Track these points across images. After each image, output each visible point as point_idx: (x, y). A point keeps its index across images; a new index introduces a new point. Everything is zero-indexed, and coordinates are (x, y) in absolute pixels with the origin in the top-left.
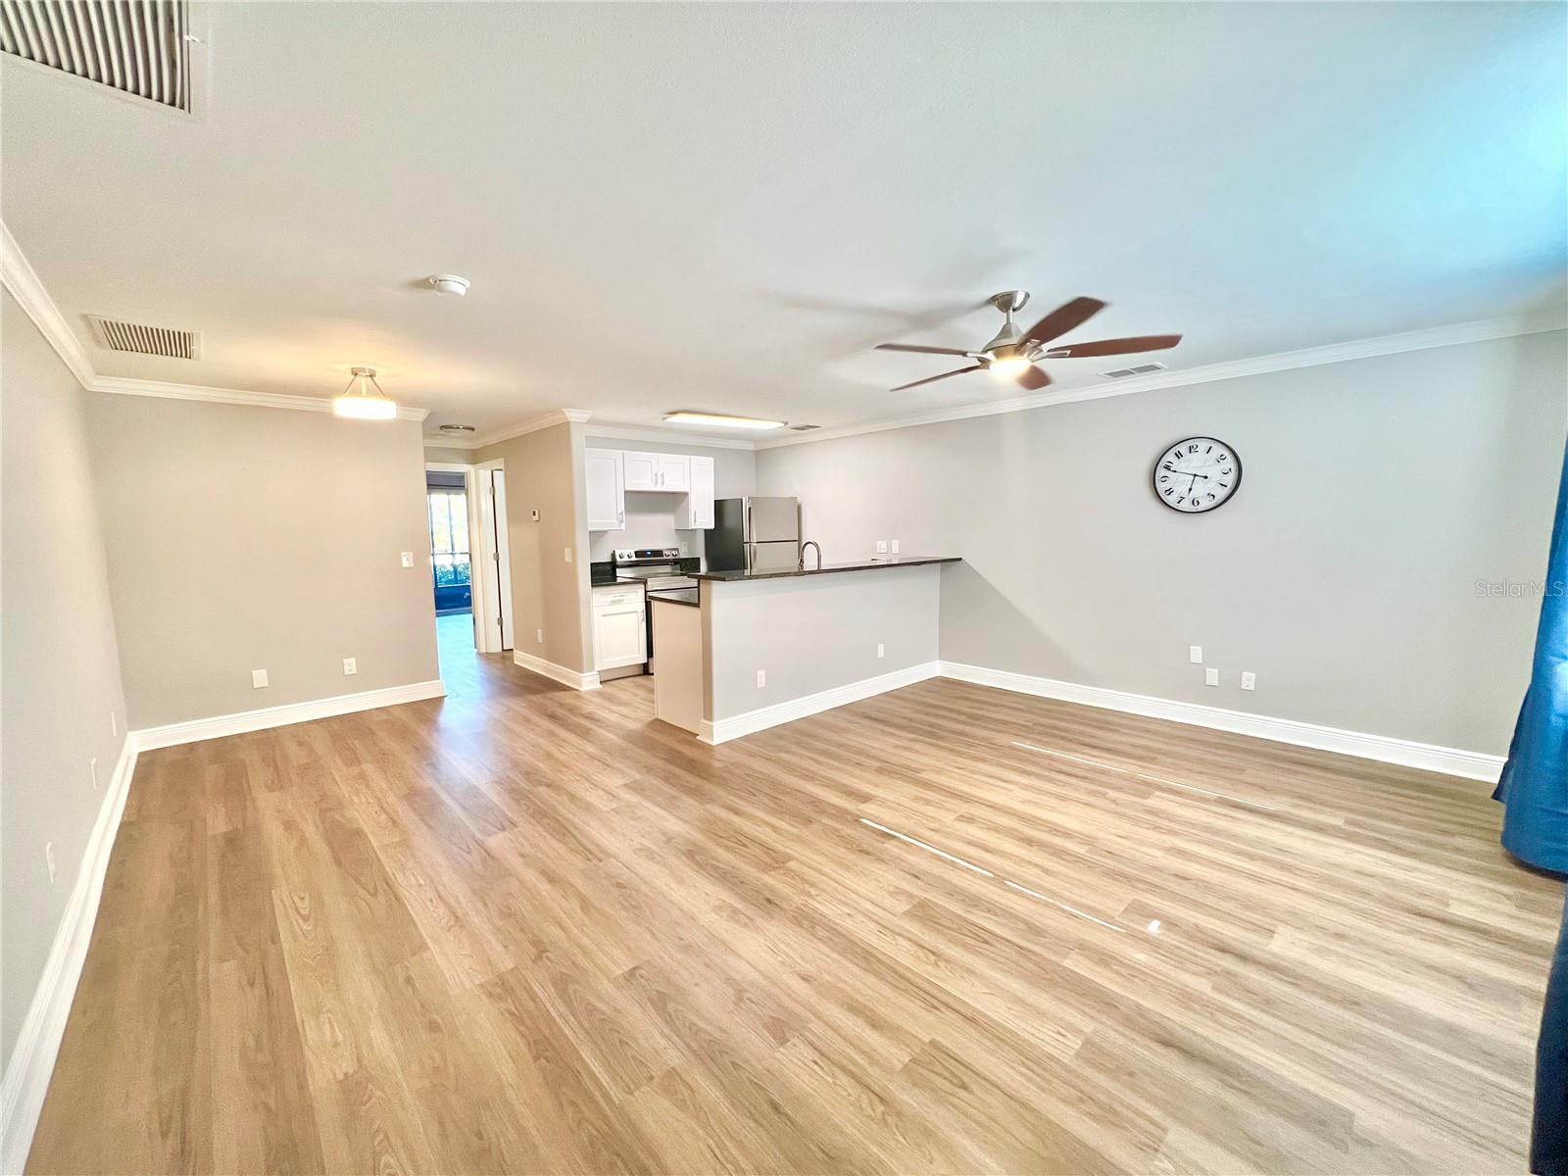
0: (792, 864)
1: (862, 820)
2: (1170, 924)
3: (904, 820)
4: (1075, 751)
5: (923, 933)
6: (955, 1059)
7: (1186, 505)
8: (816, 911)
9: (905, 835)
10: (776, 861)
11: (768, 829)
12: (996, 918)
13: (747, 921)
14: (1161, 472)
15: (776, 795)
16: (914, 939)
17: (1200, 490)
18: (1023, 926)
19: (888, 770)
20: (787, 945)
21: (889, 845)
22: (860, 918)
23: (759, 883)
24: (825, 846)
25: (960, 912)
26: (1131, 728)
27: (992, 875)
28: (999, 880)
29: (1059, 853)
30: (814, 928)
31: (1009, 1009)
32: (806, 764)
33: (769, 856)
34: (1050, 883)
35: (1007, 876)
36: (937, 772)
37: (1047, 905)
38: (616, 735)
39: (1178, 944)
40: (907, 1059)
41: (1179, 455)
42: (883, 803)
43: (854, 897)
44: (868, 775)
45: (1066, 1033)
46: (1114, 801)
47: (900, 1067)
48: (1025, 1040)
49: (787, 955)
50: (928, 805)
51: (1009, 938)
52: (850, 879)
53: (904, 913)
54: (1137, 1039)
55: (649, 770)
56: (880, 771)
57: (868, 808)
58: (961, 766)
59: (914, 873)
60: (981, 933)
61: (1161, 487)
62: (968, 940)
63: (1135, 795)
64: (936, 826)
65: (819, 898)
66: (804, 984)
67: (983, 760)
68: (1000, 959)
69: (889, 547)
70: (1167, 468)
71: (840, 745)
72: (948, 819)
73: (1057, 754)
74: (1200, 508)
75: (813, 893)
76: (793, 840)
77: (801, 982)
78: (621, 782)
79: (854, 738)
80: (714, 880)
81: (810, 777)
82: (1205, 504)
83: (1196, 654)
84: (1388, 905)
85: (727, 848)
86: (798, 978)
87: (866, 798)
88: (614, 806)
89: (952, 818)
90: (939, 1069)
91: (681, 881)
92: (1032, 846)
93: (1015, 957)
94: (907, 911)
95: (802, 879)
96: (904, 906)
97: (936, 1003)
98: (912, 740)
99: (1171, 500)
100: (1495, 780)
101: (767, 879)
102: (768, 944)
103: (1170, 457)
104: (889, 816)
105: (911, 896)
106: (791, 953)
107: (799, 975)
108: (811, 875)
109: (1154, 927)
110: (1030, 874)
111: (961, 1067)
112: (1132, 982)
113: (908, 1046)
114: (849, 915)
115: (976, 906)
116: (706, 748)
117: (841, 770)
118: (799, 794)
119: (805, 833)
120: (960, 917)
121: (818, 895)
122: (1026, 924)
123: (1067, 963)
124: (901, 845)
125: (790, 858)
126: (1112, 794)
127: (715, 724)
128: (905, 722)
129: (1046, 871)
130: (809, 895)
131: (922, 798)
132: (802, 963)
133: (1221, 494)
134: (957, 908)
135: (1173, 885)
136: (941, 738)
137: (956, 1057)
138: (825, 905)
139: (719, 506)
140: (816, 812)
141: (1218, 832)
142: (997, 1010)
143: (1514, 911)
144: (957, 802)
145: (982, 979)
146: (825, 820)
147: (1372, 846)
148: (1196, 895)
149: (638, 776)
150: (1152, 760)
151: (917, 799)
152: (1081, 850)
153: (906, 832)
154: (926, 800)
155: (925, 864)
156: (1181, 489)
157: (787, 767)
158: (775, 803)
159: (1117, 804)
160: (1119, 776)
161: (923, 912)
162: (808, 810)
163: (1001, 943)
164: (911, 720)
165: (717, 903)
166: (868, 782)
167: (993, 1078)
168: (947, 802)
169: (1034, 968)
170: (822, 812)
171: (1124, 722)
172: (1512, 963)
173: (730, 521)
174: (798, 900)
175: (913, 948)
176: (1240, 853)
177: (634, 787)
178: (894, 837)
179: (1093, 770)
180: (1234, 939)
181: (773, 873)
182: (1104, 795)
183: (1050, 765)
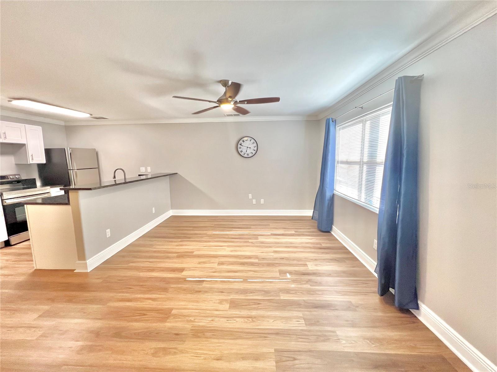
0: (174, 312)
1: (187, 279)
2: (290, 273)
3: (202, 273)
4: (231, 231)
5: (241, 312)
6: (285, 351)
7: (246, 156)
8: (199, 326)
9: (206, 278)
10: (165, 314)
11: (150, 301)
12: (255, 294)
13: (175, 351)
14: (239, 146)
15: (141, 284)
16: (240, 316)
17: (249, 151)
18: (264, 293)
19: (181, 256)
20: (200, 349)
21: (205, 285)
22: (217, 319)
23: (166, 329)
24: (182, 296)
25: (244, 298)
26: (238, 220)
27: (242, 280)
28: (245, 280)
29: (252, 264)
30: (204, 334)
31: (282, 322)
32: (147, 265)
33: (162, 313)
34: (258, 274)
35: (247, 278)
36: (199, 250)
37: (262, 282)
38: (10, 289)
39: (296, 278)
40: (275, 363)
41: (243, 141)
42: (189, 269)
43: (208, 312)
44: (175, 260)
45: (299, 320)
46: (252, 243)
47: (275, 368)
48: (294, 330)
49: (204, 354)
50: (205, 264)
51: (263, 298)
52: (203, 306)
53: (229, 308)
54: (312, 310)
55: (52, 300)
56: (178, 257)
57: (185, 273)
58: (205, 246)
59: (220, 291)
60: (255, 301)
61: (240, 150)
62: (254, 306)
63: (255, 239)
64: (214, 270)
65: (196, 320)
66: (220, 362)
67: (209, 242)
68: (267, 307)
69: (146, 169)
70: (241, 145)
71: (155, 252)
72: (216, 265)
73: (228, 233)
74: (249, 156)
75: (192, 319)
76: (165, 301)
77: (218, 362)
78: (35, 316)
79: (158, 247)
80: (141, 341)
81: (152, 270)
82: (250, 155)
83: (250, 196)
84: (315, 249)
85: (136, 321)
86: (216, 361)
87: (182, 270)
88: (40, 333)
89: (217, 265)
90: (284, 359)
91: (123, 352)
92: (244, 265)
93: (269, 304)
94: (229, 307)
95: (184, 316)
96: (227, 306)
97: (266, 335)
98: (181, 241)
99: (242, 154)
100: (312, 215)
101: (168, 325)
102: (192, 355)
103: (241, 142)
104: (197, 273)
105: (226, 300)
106: (205, 352)
107: (215, 360)
108: (185, 312)
109: (288, 276)
110: (251, 274)
111: (288, 353)
112: (297, 294)
113: (271, 358)
114: (212, 320)
115: (247, 293)
116: (86, 275)
117: (161, 262)
118: (152, 279)
119: (169, 295)
120: (245, 299)
121: (195, 319)
122: (264, 291)
123: (282, 298)
124: (209, 283)
125: (172, 309)
126: (250, 241)
127: (87, 261)
128: (172, 235)
129: (255, 271)
130: (191, 321)
131: (202, 262)
132: (211, 353)
133: (254, 152)
134: (242, 297)
135: (282, 262)
136: (189, 238)
137: (285, 350)
138: (201, 322)
139: (48, 152)
140: (165, 284)
141: (278, 243)
142: (280, 325)
143: (328, 242)
144: (213, 259)
145: (268, 317)
146: (173, 286)
147: (296, 236)
148: (287, 262)
149: (46, 307)
150: (250, 228)
151: (200, 263)
152: (257, 261)
153: (206, 277)
154: (203, 262)
155: (221, 286)
156: (244, 151)
157: (137, 269)
158: (144, 288)
159: (253, 243)
160: (247, 235)
161: (234, 304)
162: (162, 285)
163: (263, 302)
164: (175, 234)
165: (152, 351)
166: (176, 263)
167: (297, 349)
168: (211, 260)
169: (276, 304)
170: (168, 283)
171: (236, 218)
172: (327, 253)
173: (56, 159)
174: (188, 326)
175: (242, 320)
176: (286, 247)
177: (46, 315)
178: (203, 281)
179: (240, 235)
180: (303, 270)
181: (168, 320)
182: (248, 242)
183: (228, 237)
